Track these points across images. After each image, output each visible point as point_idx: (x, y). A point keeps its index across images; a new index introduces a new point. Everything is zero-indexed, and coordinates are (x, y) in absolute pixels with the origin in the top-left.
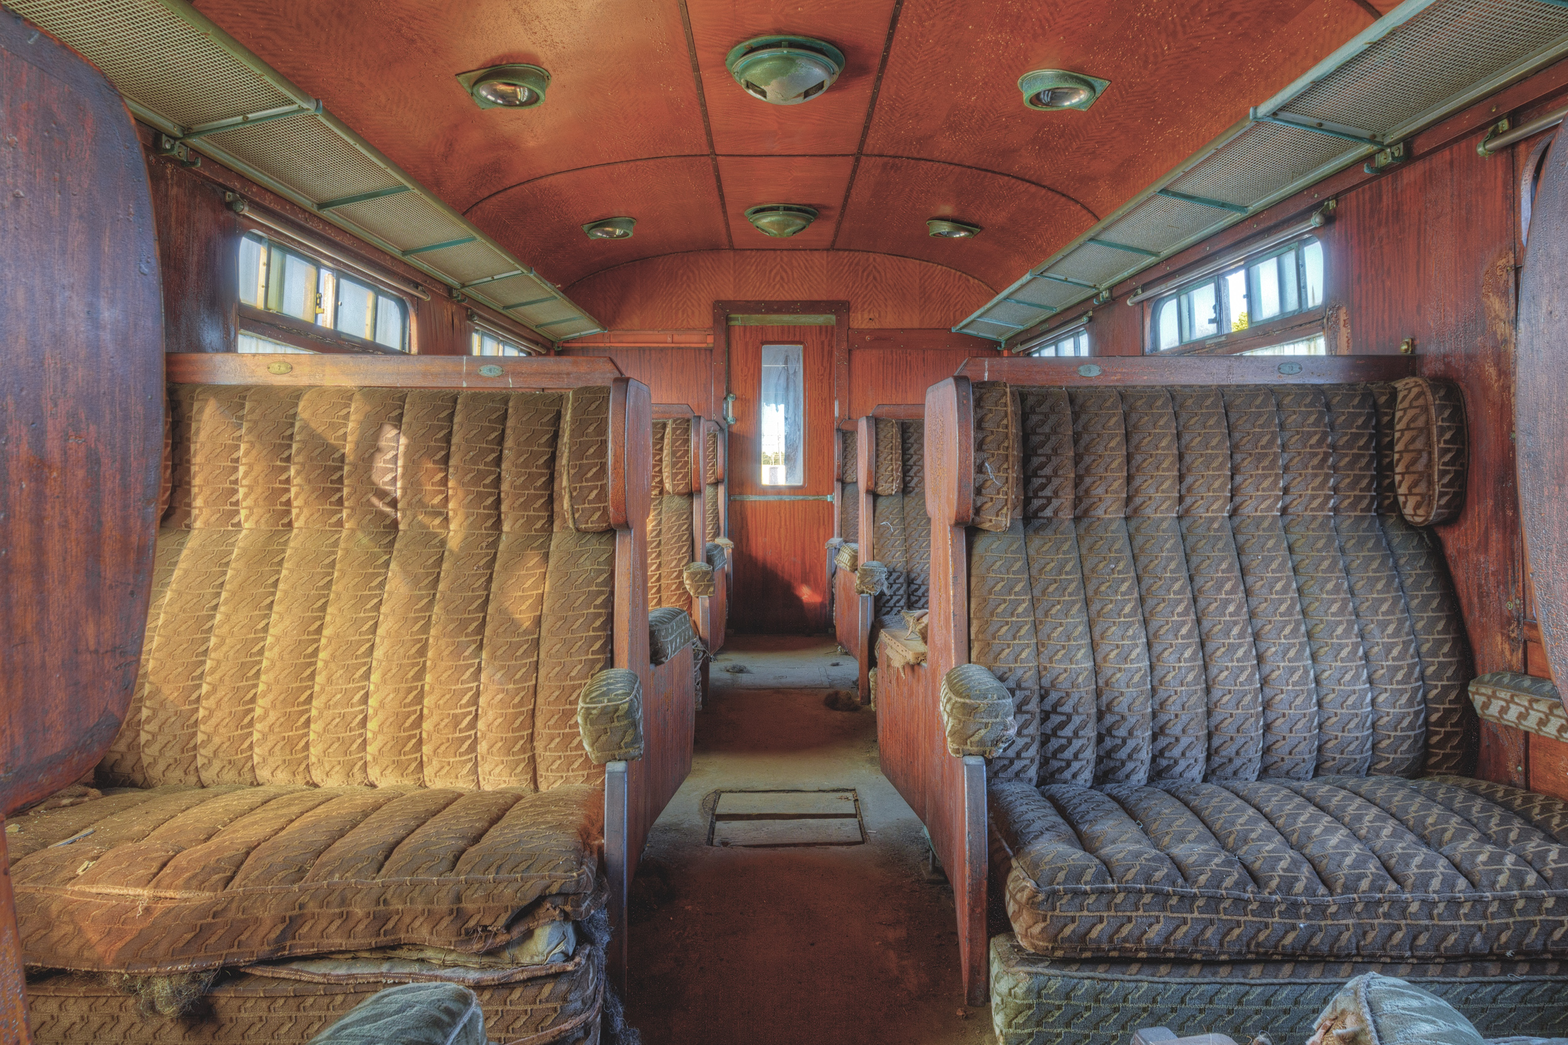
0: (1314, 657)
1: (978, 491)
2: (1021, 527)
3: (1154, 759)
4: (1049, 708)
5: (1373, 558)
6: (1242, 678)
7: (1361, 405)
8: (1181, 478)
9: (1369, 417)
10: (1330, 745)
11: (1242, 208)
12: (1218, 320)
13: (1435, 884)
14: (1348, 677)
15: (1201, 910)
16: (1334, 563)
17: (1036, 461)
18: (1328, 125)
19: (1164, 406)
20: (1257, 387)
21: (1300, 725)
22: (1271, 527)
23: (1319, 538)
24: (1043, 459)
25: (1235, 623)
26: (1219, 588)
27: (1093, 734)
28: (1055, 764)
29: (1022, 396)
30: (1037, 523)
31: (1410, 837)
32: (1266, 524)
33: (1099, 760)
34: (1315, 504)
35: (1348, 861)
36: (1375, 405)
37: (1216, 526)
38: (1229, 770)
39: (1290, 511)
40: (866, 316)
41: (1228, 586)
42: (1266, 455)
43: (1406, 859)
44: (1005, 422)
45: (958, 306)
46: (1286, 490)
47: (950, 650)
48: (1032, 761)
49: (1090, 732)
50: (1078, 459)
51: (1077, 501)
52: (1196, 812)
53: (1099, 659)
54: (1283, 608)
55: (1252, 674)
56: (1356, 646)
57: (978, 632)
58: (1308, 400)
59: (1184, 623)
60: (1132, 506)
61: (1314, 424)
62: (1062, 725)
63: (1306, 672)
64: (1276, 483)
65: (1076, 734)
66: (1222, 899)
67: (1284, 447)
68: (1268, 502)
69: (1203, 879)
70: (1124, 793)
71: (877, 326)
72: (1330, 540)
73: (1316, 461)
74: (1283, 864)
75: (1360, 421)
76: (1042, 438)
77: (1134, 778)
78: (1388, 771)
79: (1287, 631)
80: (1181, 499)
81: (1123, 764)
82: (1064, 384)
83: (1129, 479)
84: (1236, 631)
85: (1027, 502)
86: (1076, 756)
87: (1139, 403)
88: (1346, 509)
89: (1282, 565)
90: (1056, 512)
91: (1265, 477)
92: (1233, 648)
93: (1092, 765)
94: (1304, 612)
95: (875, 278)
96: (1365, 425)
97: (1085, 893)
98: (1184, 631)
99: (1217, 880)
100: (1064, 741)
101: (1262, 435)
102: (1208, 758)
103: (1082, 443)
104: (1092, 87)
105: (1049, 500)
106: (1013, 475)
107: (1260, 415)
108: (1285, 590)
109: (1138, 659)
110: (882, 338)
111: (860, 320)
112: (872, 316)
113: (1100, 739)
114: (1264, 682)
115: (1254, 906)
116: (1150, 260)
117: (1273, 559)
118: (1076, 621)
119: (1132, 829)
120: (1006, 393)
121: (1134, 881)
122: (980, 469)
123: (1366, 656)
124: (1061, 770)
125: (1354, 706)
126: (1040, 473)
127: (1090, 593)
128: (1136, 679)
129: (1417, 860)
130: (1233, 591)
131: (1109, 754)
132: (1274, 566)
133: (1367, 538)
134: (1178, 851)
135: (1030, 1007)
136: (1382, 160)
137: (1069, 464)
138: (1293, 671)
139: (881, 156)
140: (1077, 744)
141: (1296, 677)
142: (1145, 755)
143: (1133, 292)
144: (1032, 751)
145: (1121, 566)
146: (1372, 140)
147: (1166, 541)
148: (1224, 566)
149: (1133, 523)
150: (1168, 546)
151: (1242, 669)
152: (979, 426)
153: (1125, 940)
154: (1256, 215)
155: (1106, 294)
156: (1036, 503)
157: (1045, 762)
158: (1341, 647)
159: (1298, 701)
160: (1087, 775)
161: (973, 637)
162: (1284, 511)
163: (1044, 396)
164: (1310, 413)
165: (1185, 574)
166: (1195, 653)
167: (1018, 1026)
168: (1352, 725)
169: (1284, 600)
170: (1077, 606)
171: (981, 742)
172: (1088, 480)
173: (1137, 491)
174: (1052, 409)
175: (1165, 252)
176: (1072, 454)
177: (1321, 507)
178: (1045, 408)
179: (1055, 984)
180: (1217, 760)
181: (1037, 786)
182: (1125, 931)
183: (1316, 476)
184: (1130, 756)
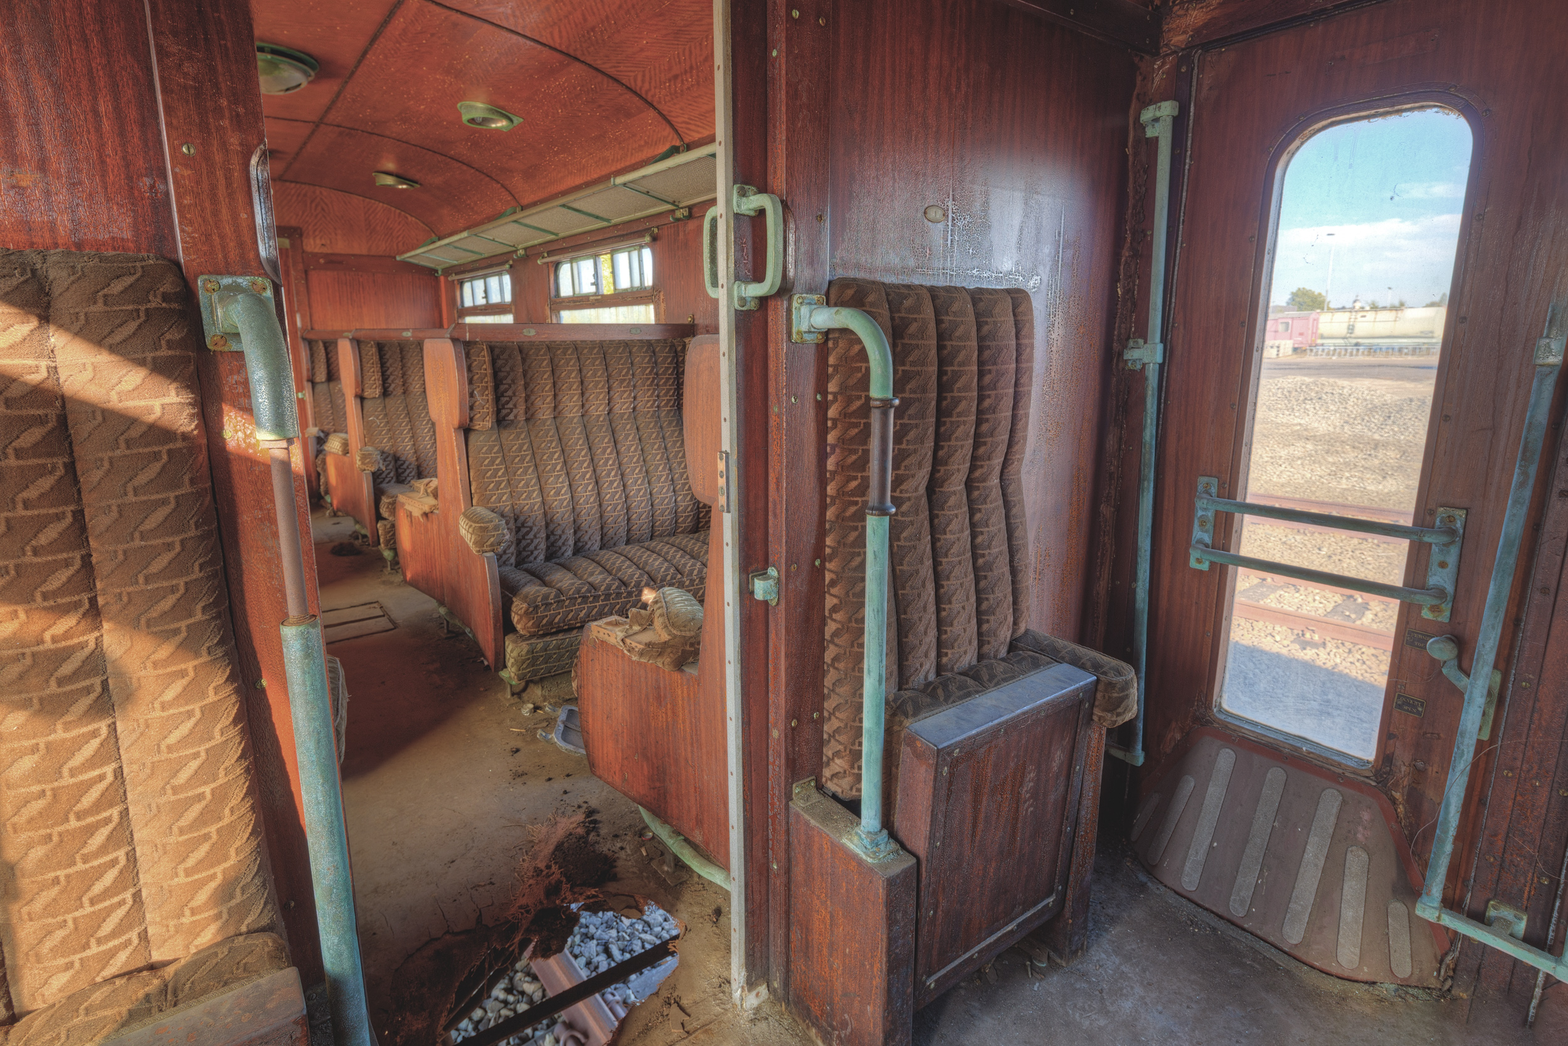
0: (649, 483)
1: (471, 408)
2: (496, 426)
3: (575, 543)
4: (520, 525)
5: (675, 431)
6: (617, 497)
7: (669, 352)
8: (583, 394)
9: (673, 357)
10: (657, 524)
11: (608, 220)
12: (596, 284)
13: (695, 572)
14: (664, 490)
15: (602, 601)
16: (658, 434)
17: (502, 388)
18: (652, 193)
19: (572, 354)
20: (620, 342)
21: (643, 517)
22: (628, 419)
23: (651, 422)
24: (507, 386)
25: (613, 470)
26: (604, 452)
27: (544, 535)
28: (525, 554)
29: (492, 349)
30: (505, 423)
31: (688, 557)
32: (626, 417)
33: (548, 548)
34: (649, 405)
35: (663, 570)
36: (676, 352)
37: (601, 419)
38: (612, 542)
39: (637, 409)
40: (318, 242)
41: (608, 451)
42: (625, 380)
43: (685, 565)
44: (484, 367)
45: (400, 239)
46: (635, 398)
47: (459, 500)
48: (512, 554)
49: (543, 535)
50: (526, 386)
51: (527, 410)
52: (598, 563)
53: (545, 496)
54: (635, 460)
55: (621, 494)
56: (668, 475)
57: (476, 488)
58: (644, 350)
59: (588, 472)
60: (557, 411)
61: (647, 363)
62: (528, 533)
63: (646, 490)
64: (630, 394)
65: (535, 536)
66: (611, 594)
67: (633, 375)
68: (626, 405)
69: (603, 588)
70: (562, 560)
71: (330, 251)
72: (656, 422)
73: (649, 382)
74: (636, 576)
75: (669, 361)
76: (505, 374)
77: (566, 554)
78: (682, 532)
79: (637, 471)
80: (583, 406)
81: (560, 548)
82: (515, 340)
83: (555, 396)
84: (613, 473)
85: (498, 411)
86: (536, 548)
87: (559, 352)
88: (663, 407)
89: (634, 437)
90: (516, 417)
91: (625, 391)
92: (612, 482)
93: (544, 551)
94: (644, 461)
95: (323, 209)
96: (671, 363)
97: (551, 604)
98: (588, 476)
99: (609, 587)
100: (529, 541)
101: (623, 369)
102: (602, 539)
103: (529, 376)
104: (511, 120)
105: (511, 410)
106: (490, 397)
107: (621, 358)
108: (635, 450)
109: (565, 494)
110: (334, 262)
111: (313, 245)
112: (323, 242)
113: (548, 537)
114: (627, 497)
115: (625, 595)
116: (552, 237)
117: (630, 435)
118: (531, 475)
119: (570, 575)
120: (483, 349)
121: (573, 594)
122: (472, 395)
123: (672, 480)
124: (528, 556)
125: (667, 504)
126: (505, 394)
127: (538, 461)
128: (565, 504)
129: (689, 565)
130: (611, 453)
131: (553, 544)
132: (630, 438)
133: (673, 421)
134: (591, 579)
135: (528, 659)
136: (679, 214)
137: (521, 388)
138: (640, 490)
139: (338, 126)
140: (536, 541)
141: (641, 493)
142: (571, 542)
143: (540, 255)
144: (512, 549)
145: (554, 445)
146: (673, 203)
147: (576, 429)
148: (606, 440)
149: (558, 420)
150: (578, 432)
151: (616, 492)
152: (469, 369)
153: (570, 620)
154: (616, 226)
155: (521, 252)
156: (504, 412)
157: (519, 553)
158: (661, 476)
159: (643, 505)
160: (542, 557)
161: (473, 491)
162: (634, 408)
163: (504, 349)
164: (646, 357)
165: (587, 446)
166: (593, 487)
167: (523, 669)
168: (666, 513)
169: (635, 456)
170: (531, 469)
171: (492, 545)
172: (533, 398)
173: (559, 402)
174: (510, 356)
175: (562, 235)
176: (523, 383)
177: (652, 406)
178: (505, 356)
179: (539, 646)
180: (606, 539)
181: (516, 567)
182: (570, 616)
183: (649, 390)
184: (563, 544)
